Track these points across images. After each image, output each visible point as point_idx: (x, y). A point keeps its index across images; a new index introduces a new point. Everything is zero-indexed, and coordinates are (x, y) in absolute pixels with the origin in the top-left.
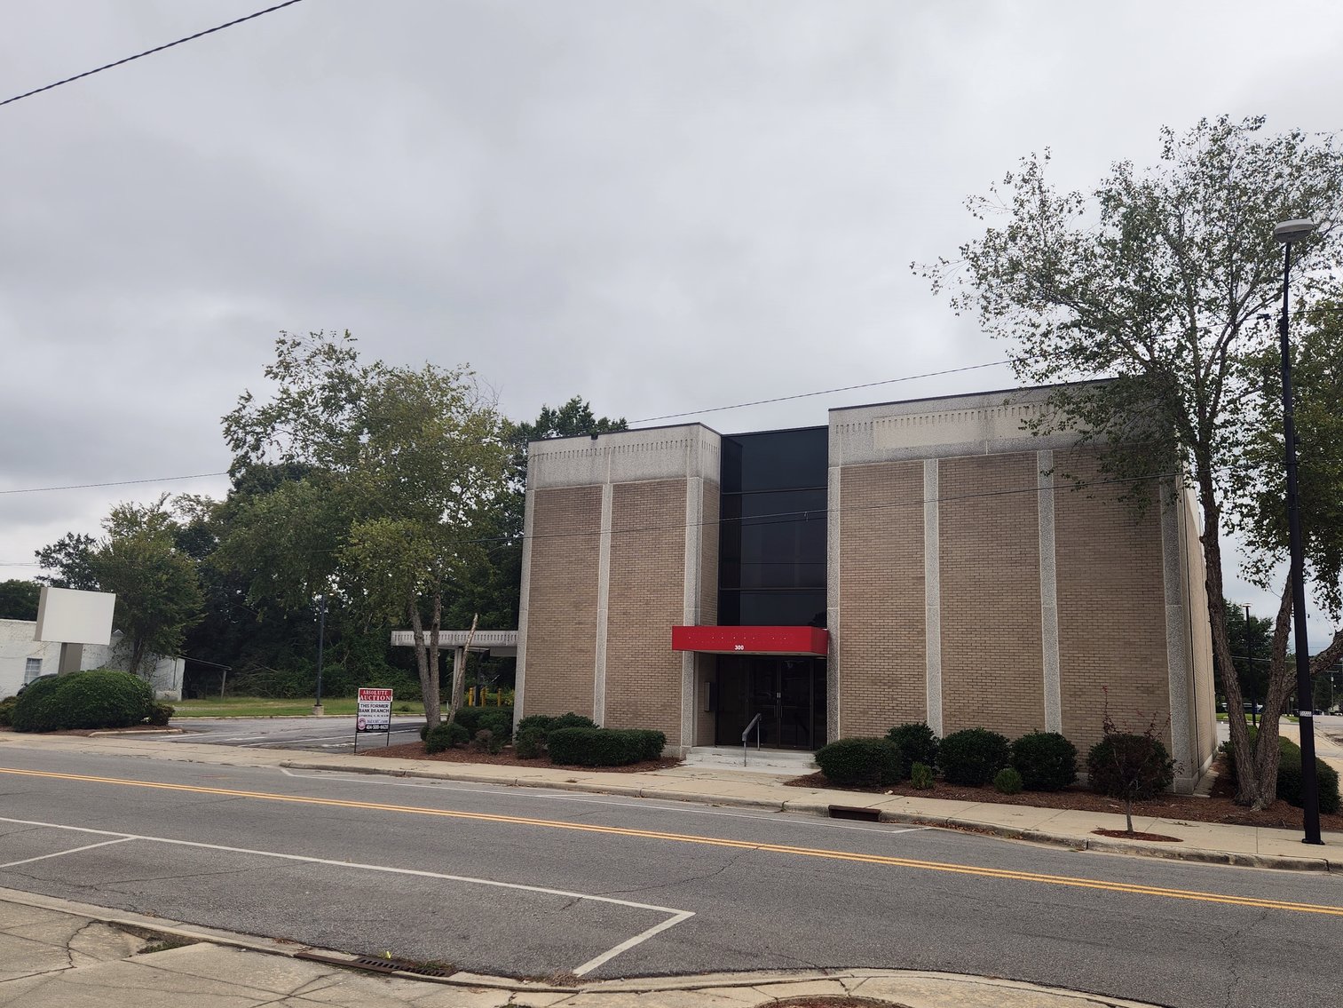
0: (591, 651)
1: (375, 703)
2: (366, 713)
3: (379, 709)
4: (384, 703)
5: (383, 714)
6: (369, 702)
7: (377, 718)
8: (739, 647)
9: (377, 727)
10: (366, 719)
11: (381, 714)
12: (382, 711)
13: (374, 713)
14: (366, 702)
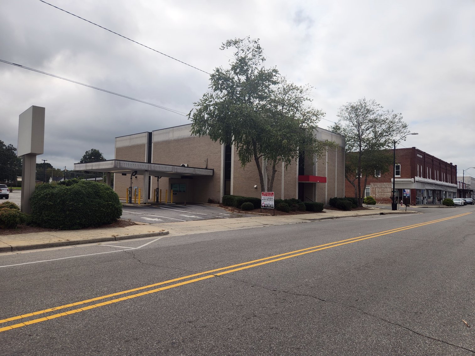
0: (281, 180)
1: (267, 197)
2: (264, 201)
3: (270, 199)
4: (272, 197)
5: (271, 201)
6: (266, 197)
7: (269, 203)
8: (318, 181)
9: (269, 206)
10: (265, 203)
11: (270, 201)
12: (271, 200)
13: (267, 201)
14: (264, 197)
